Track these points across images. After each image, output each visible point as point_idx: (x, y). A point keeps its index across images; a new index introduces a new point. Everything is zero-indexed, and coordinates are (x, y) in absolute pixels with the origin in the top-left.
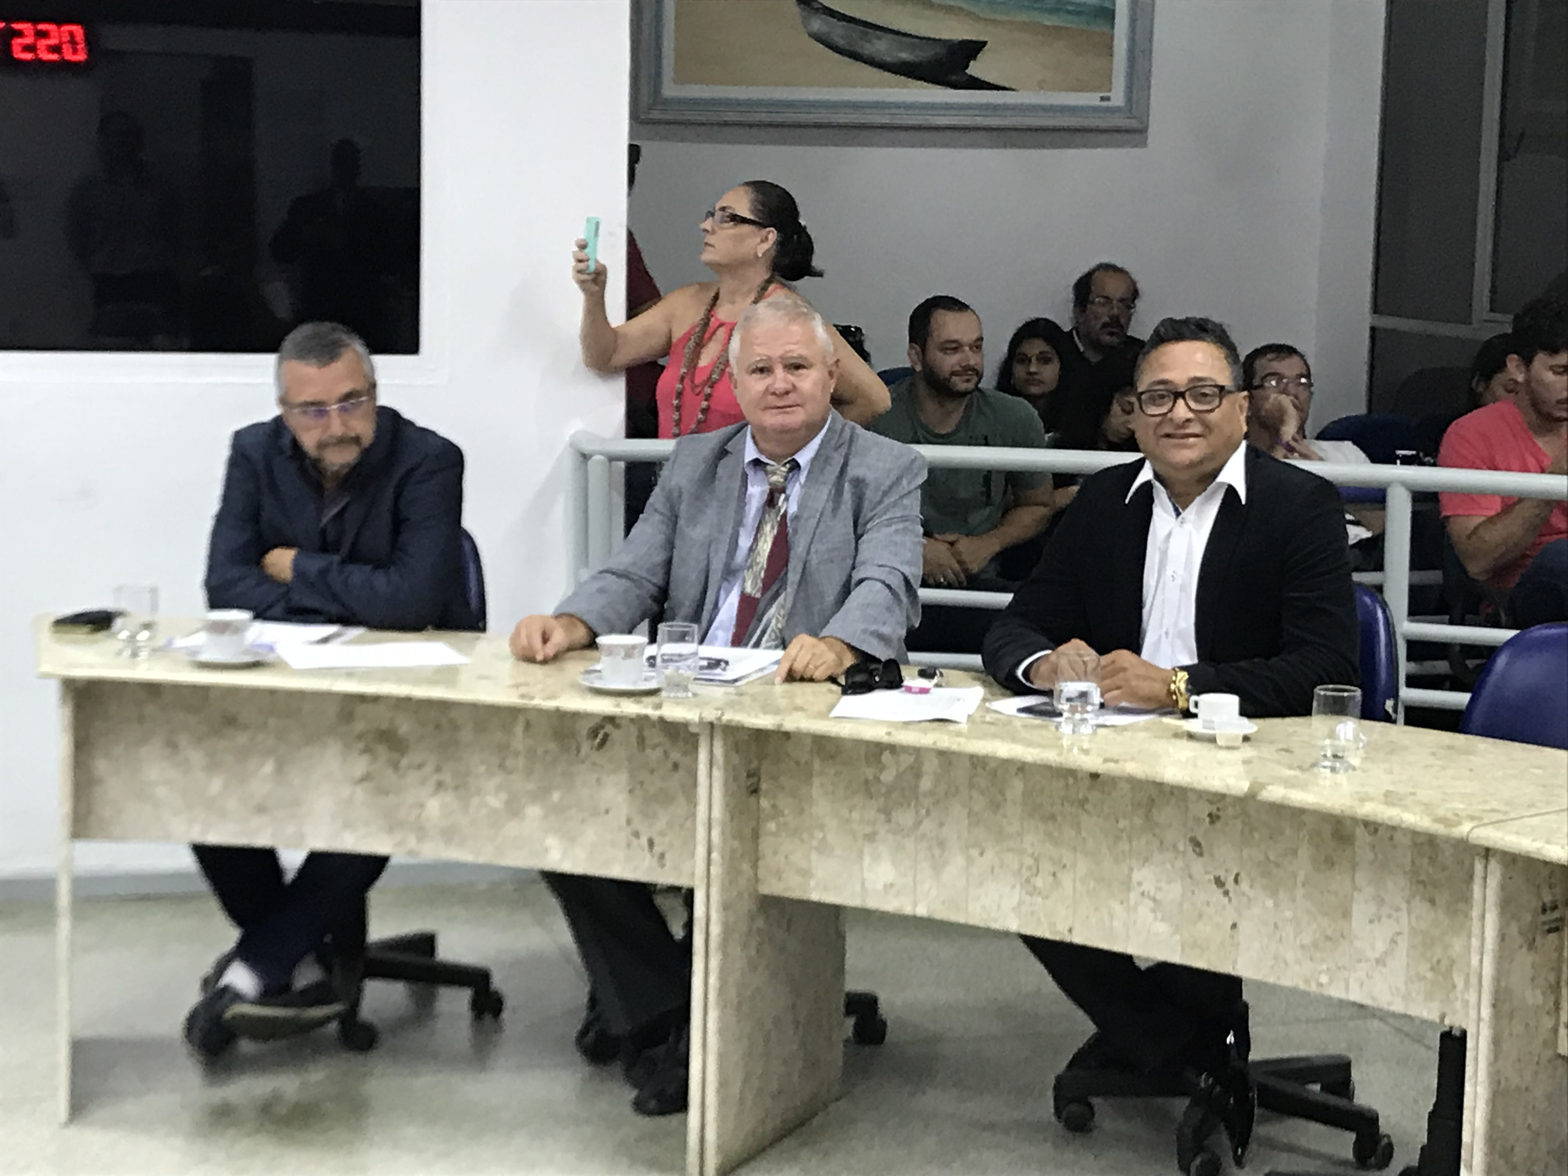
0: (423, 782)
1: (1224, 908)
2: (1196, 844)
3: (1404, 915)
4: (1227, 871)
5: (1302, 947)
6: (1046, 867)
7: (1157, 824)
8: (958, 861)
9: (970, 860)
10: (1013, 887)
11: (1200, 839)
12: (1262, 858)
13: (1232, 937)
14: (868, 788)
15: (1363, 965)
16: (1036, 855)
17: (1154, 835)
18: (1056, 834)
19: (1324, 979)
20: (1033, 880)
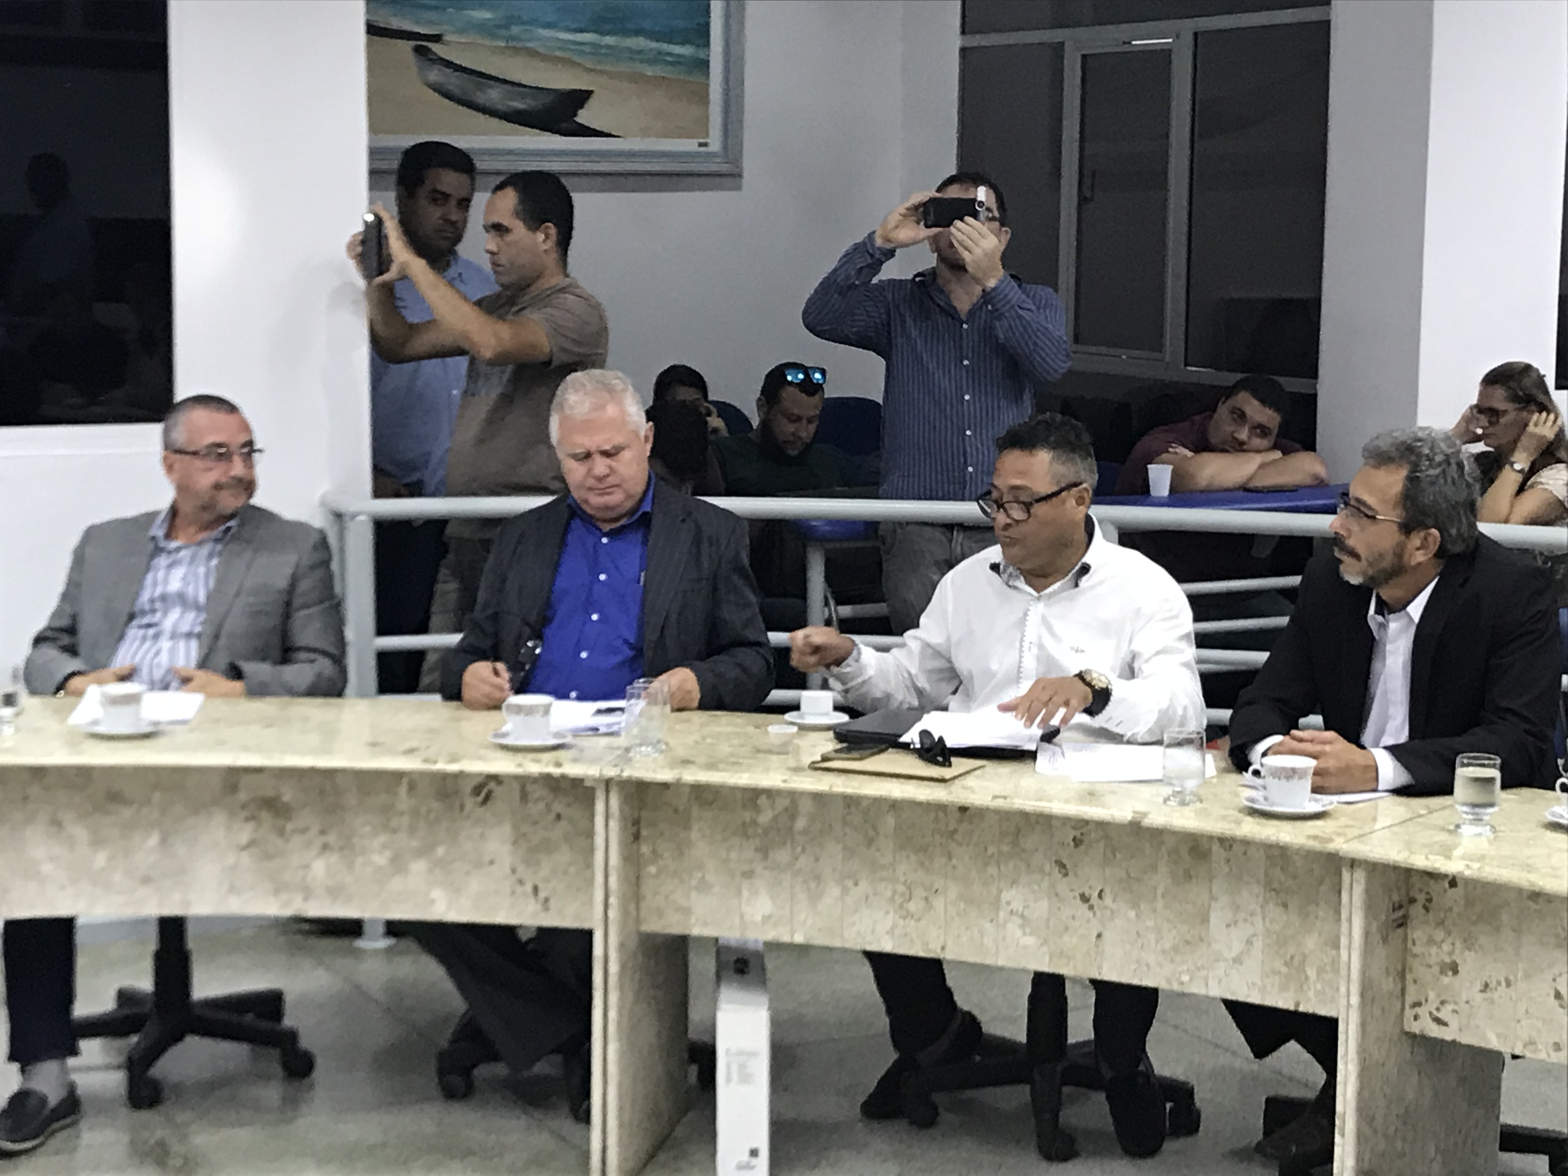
0: (308, 845)
1: (1088, 921)
2: (1062, 866)
3: (1258, 919)
4: (1090, 887)
5: (1164, 952)
6: (919, 893)
7: (1024, 850)
8: (833, 891)
9: (845, 891)
10: (888, 912)
11: (1065, 861)
12: (1124, 875)
13: (1097, 946)
14: (744, 831)
15: (1221, 964)
16: (909, 881)
17: (1022, 860)
18: (927, 863)
19: (1185, 978)
20: (905, 905)
